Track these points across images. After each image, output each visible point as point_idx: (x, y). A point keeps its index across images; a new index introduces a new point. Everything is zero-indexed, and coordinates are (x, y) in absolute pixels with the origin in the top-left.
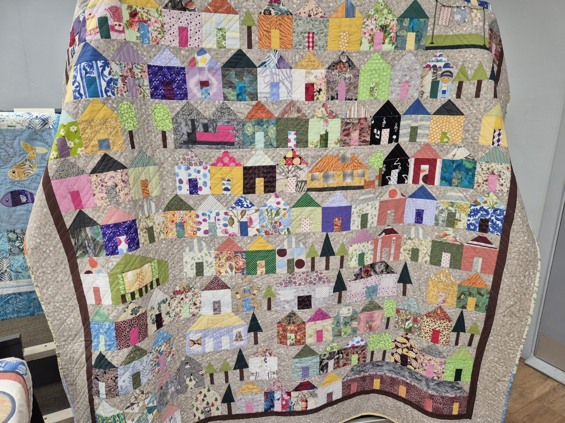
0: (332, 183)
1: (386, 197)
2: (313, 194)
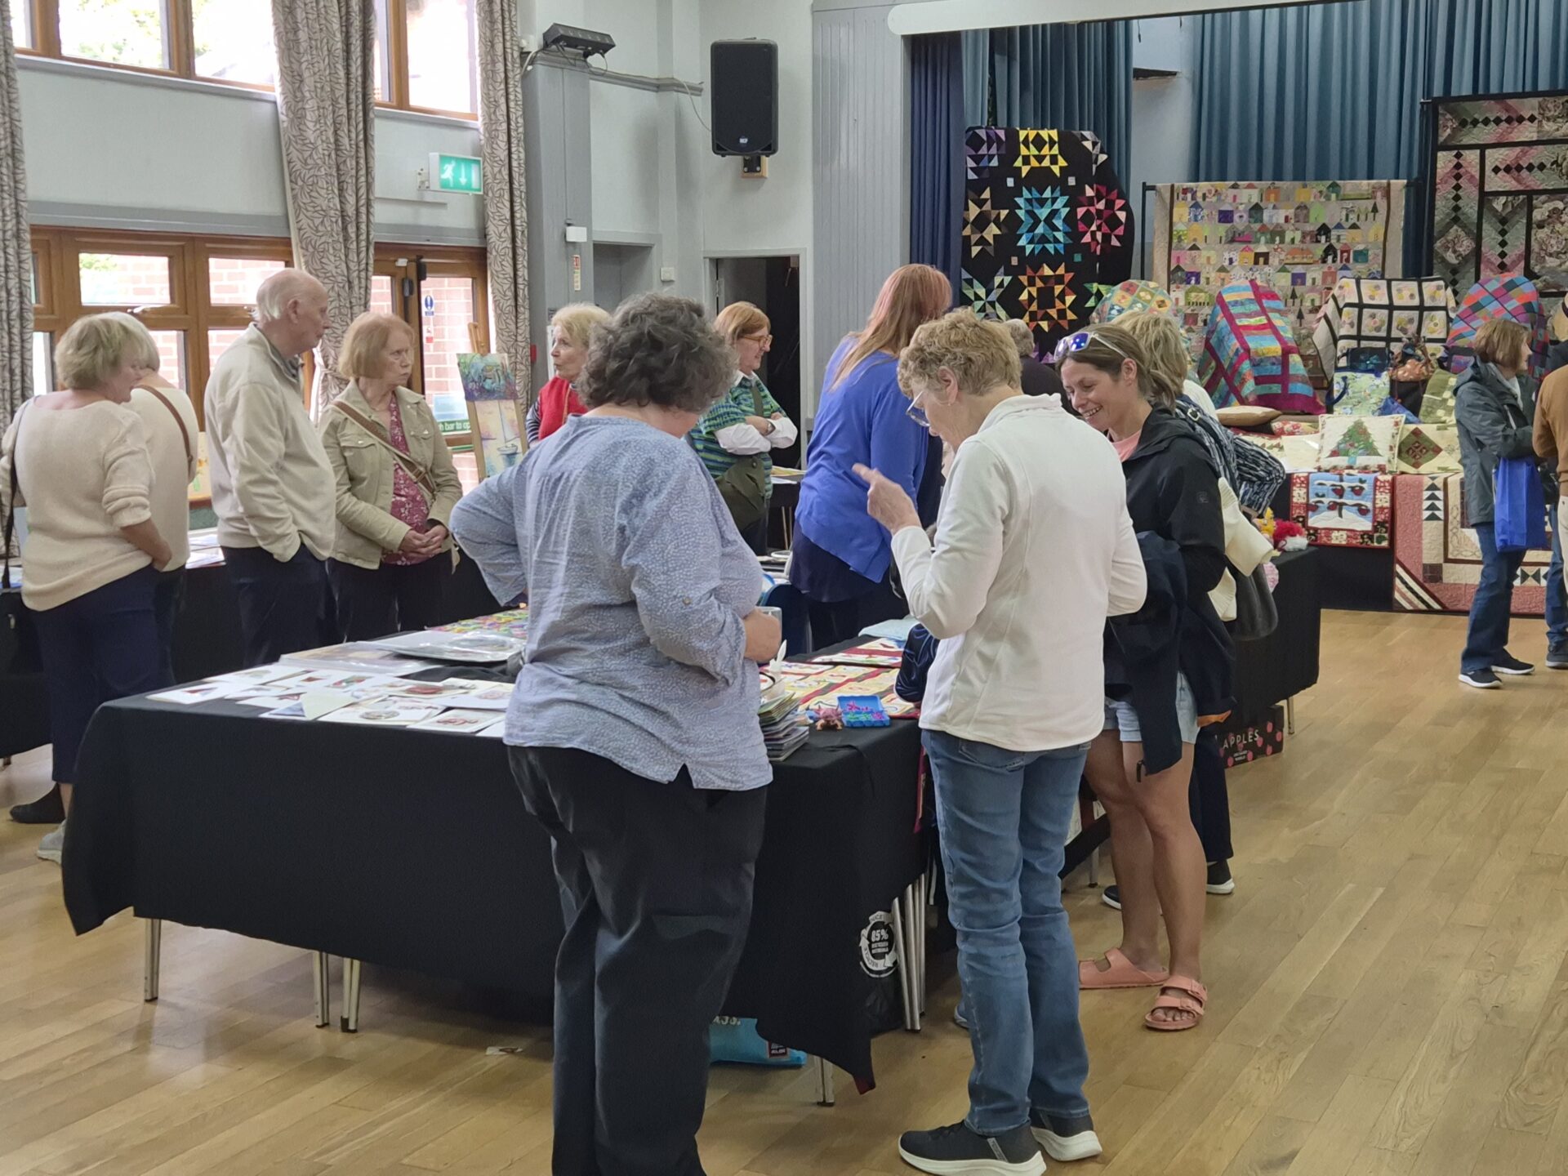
0: (1296, 261)
1: (1326, 270)
2: (1287, 266)
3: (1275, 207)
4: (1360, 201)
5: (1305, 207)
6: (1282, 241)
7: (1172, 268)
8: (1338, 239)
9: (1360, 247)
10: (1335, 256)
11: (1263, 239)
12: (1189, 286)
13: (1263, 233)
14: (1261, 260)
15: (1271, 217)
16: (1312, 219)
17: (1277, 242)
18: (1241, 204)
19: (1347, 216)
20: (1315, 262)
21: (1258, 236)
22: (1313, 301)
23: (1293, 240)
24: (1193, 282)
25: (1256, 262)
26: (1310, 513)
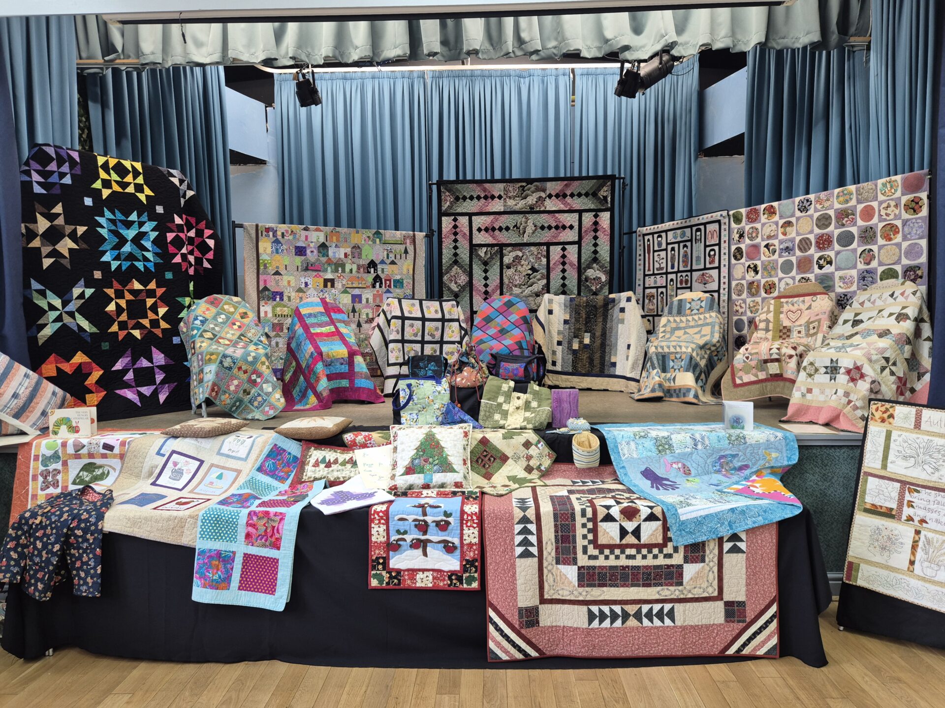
0: (354, 285)
1: (375, 292)
2: (348, 289)
3: (336, 246)
4: (396, 246)
5: (359, 247)
6: (344, 271)
7: (261, 288)
8: (383, 270)
9: (398, 277)
10: (381, 283)
11: (329, 269)
12: (275, 302)
13: (329, 264)
14: (329, 284)
15: (334, 253)
16: (364, 256)
17: (340, 272)
18: (312, 242)
19: (388, 255)
20: (368, 287)
21: (326, 266)
22: (367, 314)
23: (351, 271)
24: (278, 299)
25: (325, 286)
26: (391, 553)
